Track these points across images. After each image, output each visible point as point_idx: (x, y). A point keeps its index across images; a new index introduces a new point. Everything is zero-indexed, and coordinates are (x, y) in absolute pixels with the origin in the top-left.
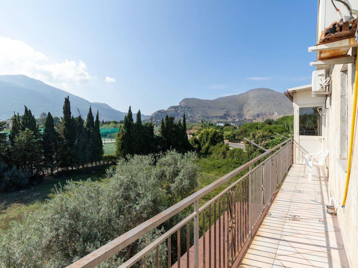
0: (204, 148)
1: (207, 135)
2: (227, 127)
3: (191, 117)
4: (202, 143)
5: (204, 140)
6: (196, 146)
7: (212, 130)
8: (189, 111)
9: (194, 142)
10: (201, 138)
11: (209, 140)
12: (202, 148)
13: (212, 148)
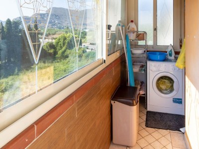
0: (60, 52)
1: (64, 40)
2: (91, 32)
3: (59, 23)
4: (58, 48)
5: (61, 44)
6: (52, 51)
7: (69, 35)
8: (57, 18)
9: (49, 47)
10: (57, 43)
11: (66, 44)
12: (59, 52)
13: (68, 51)
